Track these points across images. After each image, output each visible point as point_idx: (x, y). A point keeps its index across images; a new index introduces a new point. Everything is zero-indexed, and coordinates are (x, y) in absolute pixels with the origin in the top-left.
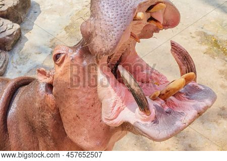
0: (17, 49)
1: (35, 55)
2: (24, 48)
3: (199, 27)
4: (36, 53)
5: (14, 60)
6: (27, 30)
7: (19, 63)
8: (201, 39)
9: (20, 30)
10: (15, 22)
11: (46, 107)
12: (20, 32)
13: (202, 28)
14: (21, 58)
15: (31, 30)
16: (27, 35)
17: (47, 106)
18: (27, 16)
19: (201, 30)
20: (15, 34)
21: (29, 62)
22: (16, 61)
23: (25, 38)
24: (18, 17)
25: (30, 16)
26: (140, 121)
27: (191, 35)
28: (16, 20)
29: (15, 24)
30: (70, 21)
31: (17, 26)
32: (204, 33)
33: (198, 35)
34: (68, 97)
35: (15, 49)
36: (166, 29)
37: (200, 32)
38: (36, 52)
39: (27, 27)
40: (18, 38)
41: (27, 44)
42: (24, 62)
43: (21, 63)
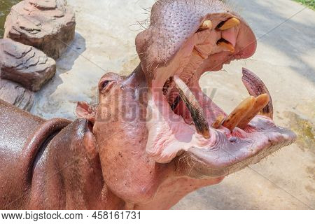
0: (46, 91)
1: (69, 103)
2: (56, 92)
3: (290, 106)
4: (71, 102)
5: (41, 105)
6: (64, 69)
7: (46, 109)
8: (290, 122)
9: (54, 67)
10: (50, 56)
11: (83, 149)
12: (55, 71)
13: (294, 108)
14: (49, 104)
15: (69, 70)
16: (62, 76)
17: (85, 148)
18: (67, 51)
19: (292, 110)
20: (47, 71)
21: (59, 111)
22: (43, 107)
23: (60, 79)
24: (55, 50)
25: (71, 51)
26: (196, 146)
27: (278, 115)
28: (52, 53)
29: (49, 58)
30: (122, 69)
31: (51, 62)
32: (296, 115)
33: (287, 117)
34: (112, 131)
35: (44, 90)
36: (238, 59)
37: (290, 112)
38: (71, 100)
39: (64, 66)
40: (50, 78)
41: (60, 87)
42: (53, 110)
43: (48, 111)
